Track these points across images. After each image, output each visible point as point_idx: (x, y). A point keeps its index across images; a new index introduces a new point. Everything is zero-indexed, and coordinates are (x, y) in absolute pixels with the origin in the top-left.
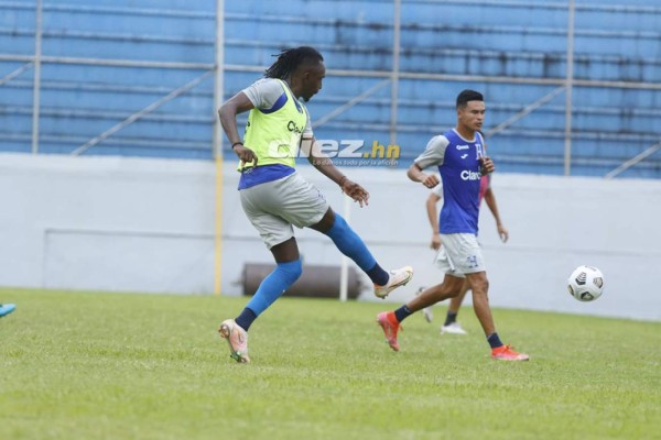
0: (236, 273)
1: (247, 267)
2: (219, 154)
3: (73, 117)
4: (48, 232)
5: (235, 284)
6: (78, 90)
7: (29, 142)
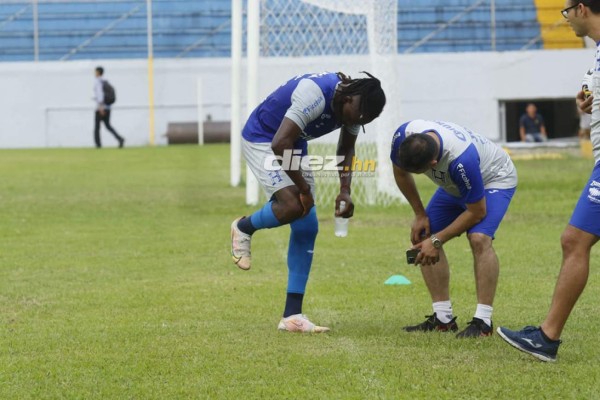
0: (164, 130)
1: (171, 125)
2: (150, 54)
3: (80, 36)
4: (48, 110)
5: (164, 136)
6: (87, 18)
7: (33, 54)
